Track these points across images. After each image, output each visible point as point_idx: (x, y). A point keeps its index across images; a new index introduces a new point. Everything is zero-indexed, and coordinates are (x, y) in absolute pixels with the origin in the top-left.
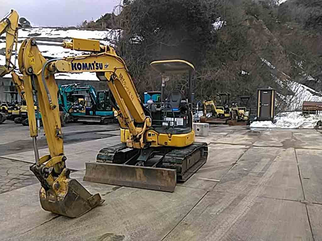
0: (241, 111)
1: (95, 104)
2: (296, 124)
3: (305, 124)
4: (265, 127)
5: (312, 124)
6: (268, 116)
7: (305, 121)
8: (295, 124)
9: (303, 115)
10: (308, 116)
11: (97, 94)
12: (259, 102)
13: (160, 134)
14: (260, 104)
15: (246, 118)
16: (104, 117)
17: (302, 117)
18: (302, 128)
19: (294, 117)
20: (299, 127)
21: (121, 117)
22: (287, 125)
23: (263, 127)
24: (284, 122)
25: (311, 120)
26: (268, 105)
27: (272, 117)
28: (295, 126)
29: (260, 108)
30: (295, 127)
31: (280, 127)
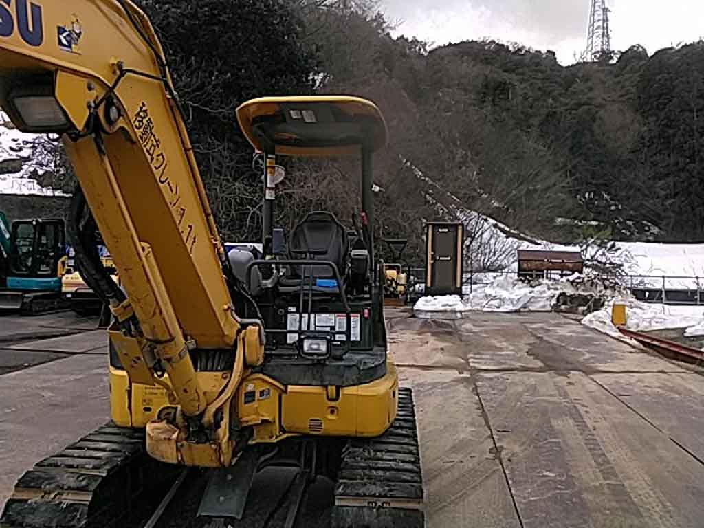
0: (391, 273)
1: (5, 256)
2: (515, 302)
3: (532, 300)
4: (448, 308)
5: (547, 299)
6: (449, 283)
7: (533, 294)
8: (512, 302)
9: (527, 281)
10: (537, 283)
11: (10, 228)
12: (430, 253)
13: (290, 388)
14: (433, 257)
15: (400, 288)
16: (31, 295)
17: (525, 285)
18: (527, 309)
19: (505, 284)
20: (522, 307)
21: (128, 333)
22: (496, 303)
23: (442, 309)
24: (486, 296)
25: (544, 292)
26: (449, 258)
27: (458, 286)
28: (514, 305)
29: (433, 265)
30: (514, 308)
31: (479, 308)
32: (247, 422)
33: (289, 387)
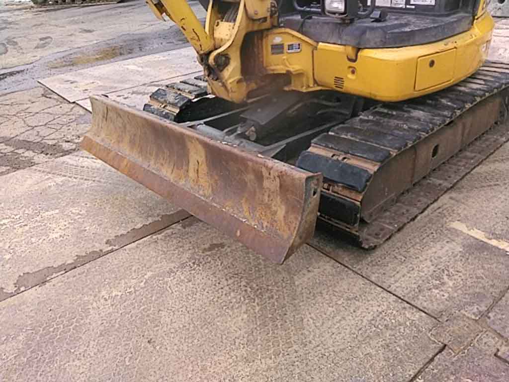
32: (273, 70)
33: (320, 44)
